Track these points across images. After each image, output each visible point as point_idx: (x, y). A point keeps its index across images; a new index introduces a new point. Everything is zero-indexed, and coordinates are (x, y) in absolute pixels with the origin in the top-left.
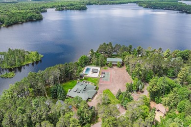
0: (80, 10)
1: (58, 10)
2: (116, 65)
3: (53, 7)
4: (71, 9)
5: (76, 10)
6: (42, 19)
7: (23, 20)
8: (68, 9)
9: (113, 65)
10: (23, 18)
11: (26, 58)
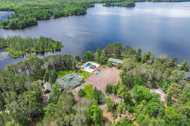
0: (127, 7)
1: (105, 6)
2: (115, 66)
3: (102, 3)
4: (118, 6)
5: (123, 6)
6: (86, 14)
7: (68, 13)
8: (116, 5)
9: (113, 65)
10: (69, 12)
11: (49, 45)
